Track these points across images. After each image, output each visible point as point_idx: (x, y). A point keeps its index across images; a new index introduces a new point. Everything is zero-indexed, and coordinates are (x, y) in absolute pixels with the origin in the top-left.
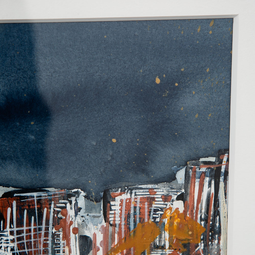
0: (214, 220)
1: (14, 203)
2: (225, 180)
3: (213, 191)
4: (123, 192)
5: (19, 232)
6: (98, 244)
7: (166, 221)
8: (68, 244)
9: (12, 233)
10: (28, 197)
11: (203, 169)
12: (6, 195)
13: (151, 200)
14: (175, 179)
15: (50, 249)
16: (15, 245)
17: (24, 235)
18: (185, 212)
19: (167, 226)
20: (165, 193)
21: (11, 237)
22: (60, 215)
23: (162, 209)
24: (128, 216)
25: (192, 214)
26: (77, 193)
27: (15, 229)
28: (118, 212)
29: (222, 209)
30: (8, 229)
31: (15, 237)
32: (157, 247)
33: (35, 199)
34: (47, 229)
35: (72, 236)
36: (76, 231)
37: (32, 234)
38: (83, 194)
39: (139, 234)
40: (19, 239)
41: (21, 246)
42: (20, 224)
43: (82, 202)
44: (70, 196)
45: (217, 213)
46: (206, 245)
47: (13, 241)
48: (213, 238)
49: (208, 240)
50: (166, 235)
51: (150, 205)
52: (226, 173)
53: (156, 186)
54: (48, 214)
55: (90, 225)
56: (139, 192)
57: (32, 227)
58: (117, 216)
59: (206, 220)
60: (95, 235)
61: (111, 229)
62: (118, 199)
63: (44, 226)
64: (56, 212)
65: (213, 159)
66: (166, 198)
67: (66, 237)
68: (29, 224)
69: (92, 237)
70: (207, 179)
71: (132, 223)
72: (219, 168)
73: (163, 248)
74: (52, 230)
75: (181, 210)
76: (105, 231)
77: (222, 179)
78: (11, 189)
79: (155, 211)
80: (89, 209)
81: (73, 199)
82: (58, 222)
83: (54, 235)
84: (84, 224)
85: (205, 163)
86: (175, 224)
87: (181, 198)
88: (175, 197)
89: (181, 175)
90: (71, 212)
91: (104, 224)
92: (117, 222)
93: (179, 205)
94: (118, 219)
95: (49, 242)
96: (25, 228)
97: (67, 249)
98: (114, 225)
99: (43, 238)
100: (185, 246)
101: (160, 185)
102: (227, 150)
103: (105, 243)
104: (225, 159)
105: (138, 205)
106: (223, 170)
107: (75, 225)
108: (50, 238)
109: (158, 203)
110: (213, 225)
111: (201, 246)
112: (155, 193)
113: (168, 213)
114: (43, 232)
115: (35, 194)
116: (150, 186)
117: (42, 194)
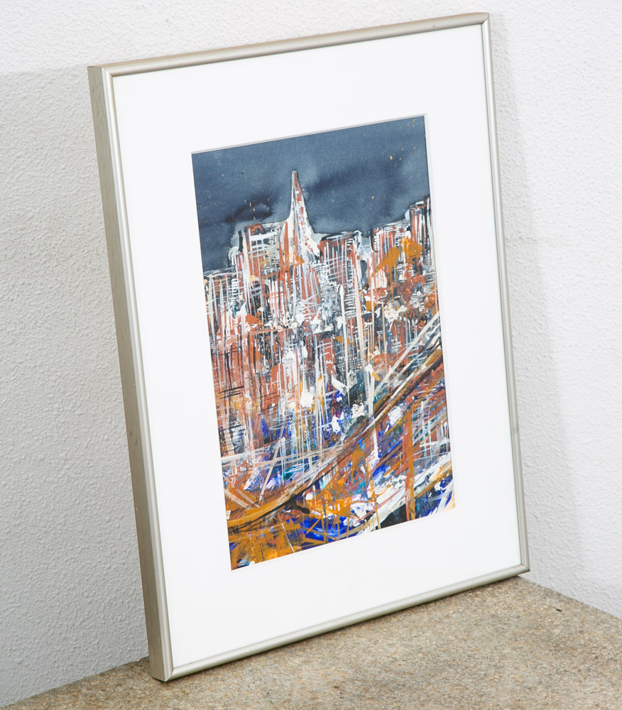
0: (426, 241)
1: (327, 243)
2: (430, 214)
3: (424, 223)
4: (380, 229)
5: (331, 262)
6: (370, 265)
7: (402, 245)
8: (355, 267)
9: (327, 263)
10: (333, 239)
11: (418, 209)
12: (324, 239)
13: (394, 233)
14: (404, 217)
15: (346, 271)
16: (329, 271)
17: (333, 263)
18: (412, 238)
19: (403, 248)
20: (400, 227)
21: (327, 266)
22: (350, 249)
23: (400, 238)
24: (383, 245)
25: (415, 239)
26: (357, 233)
27: (329, 260)
28: (378, 242)
29: (430, 233)
30: (325, 261)
31: (329, 265)
32: (400, 263)
33: (337, 240)
34: (344, 258)
35: (357, 261)
36: (358, 258)
37: (337, 262)
38: (360, 233)
39: (390, 255)
40: (331, 266)
41: (332, 271)
42: (331, 257)
43: (360, 238)
44: (354, 235)
45: (428, 236)
46: (424, 258)
47: (328, 268)
48: (427, 253)
49: (424, 254)
50: (403, 254)
51: (394, 236)
52: (430, 210)
53: (396, 223)
54: (344, 248)
55: (365, 253)
56: (388, 228)
57: (337, 258)
58: (378, 245)
59: (422, 241)
60: (368, 259)
61: (375, 254)
62: (377, 234)
63: (342, 257)
64: (348, 247)
65: (422, 202)
66: (401, 230)
67: (354, 263)
68: (335, 256)
69: (366, 261)
70: (421, 215)
71: (386, 249)
72: (426, 207)
73: (402, 263)
74: (347, 259)
75: (410, 237)
76: (373, 255)
77: (428, 214)
78: (325, 235)
79: (397, 239)
80: (364, 243)
81: (355, 237)
82: (350, 253)
83: (348, 262)
84: (362, 253)
85: (419, 205)
86: (407, 246)
87: (408, 229)
88: (405, 229)
89: (407, 215)
90: (355, 246)
91: (372, 251)
92: (378, 250)
93: (408, 234)
94: (378, 247)
95: (346, 267)
96: (333, 259)
97: (355, 270)
98: (377, 252)
99: (343, 265)
100: (414, 260)
101: (398, 222)
102: (429, 196)
103: (374, 264)
104: (428, 202)
105: (388, 237)
106: (428, 209)
107: (358, 254)
108: (346, 264)
109: (398, 235)
110: (426, 245)
111: (422, 259)
112: (395, 228)
113: (403, 240)
114: (342, 261)
115: (337, 237)
116: (393, 224)
117: (341, 236)
